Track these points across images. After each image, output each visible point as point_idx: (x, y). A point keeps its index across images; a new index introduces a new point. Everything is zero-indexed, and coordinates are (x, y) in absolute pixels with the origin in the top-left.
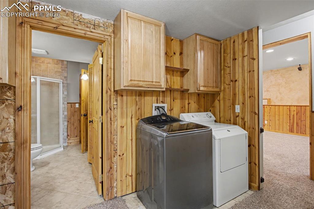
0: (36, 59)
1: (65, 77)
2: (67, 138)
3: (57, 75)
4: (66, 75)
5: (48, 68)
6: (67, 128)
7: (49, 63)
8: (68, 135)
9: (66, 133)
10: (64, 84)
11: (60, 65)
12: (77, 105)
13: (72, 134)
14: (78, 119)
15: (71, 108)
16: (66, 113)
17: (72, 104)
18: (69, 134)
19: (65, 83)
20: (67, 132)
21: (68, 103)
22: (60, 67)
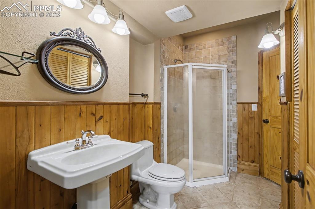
0: (197, 45)
1: (233, 62)
2: (237, 160)
3: (222, 61)
4: (234, 58)
5: (209, 53)
6: (237, 144)
7: (211, 46)
8: (238, 156)
9: (236, 152)
10: (232, 73)
11: (226, 45)
12: (254, 108)
13: (244, 155)
14: (256, 131)
15: (244, 112)
16: (235, 119)
17: (245, 105)
18: (240, 154)
19: (234, 72)
20: (237, 150)
21: (238, 103)
22: (226, 47)
